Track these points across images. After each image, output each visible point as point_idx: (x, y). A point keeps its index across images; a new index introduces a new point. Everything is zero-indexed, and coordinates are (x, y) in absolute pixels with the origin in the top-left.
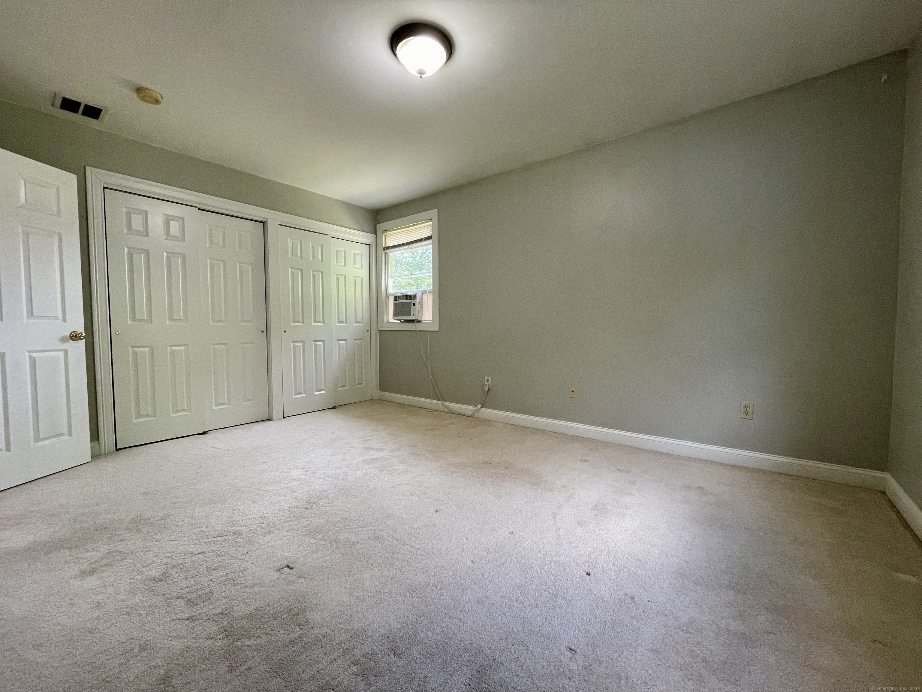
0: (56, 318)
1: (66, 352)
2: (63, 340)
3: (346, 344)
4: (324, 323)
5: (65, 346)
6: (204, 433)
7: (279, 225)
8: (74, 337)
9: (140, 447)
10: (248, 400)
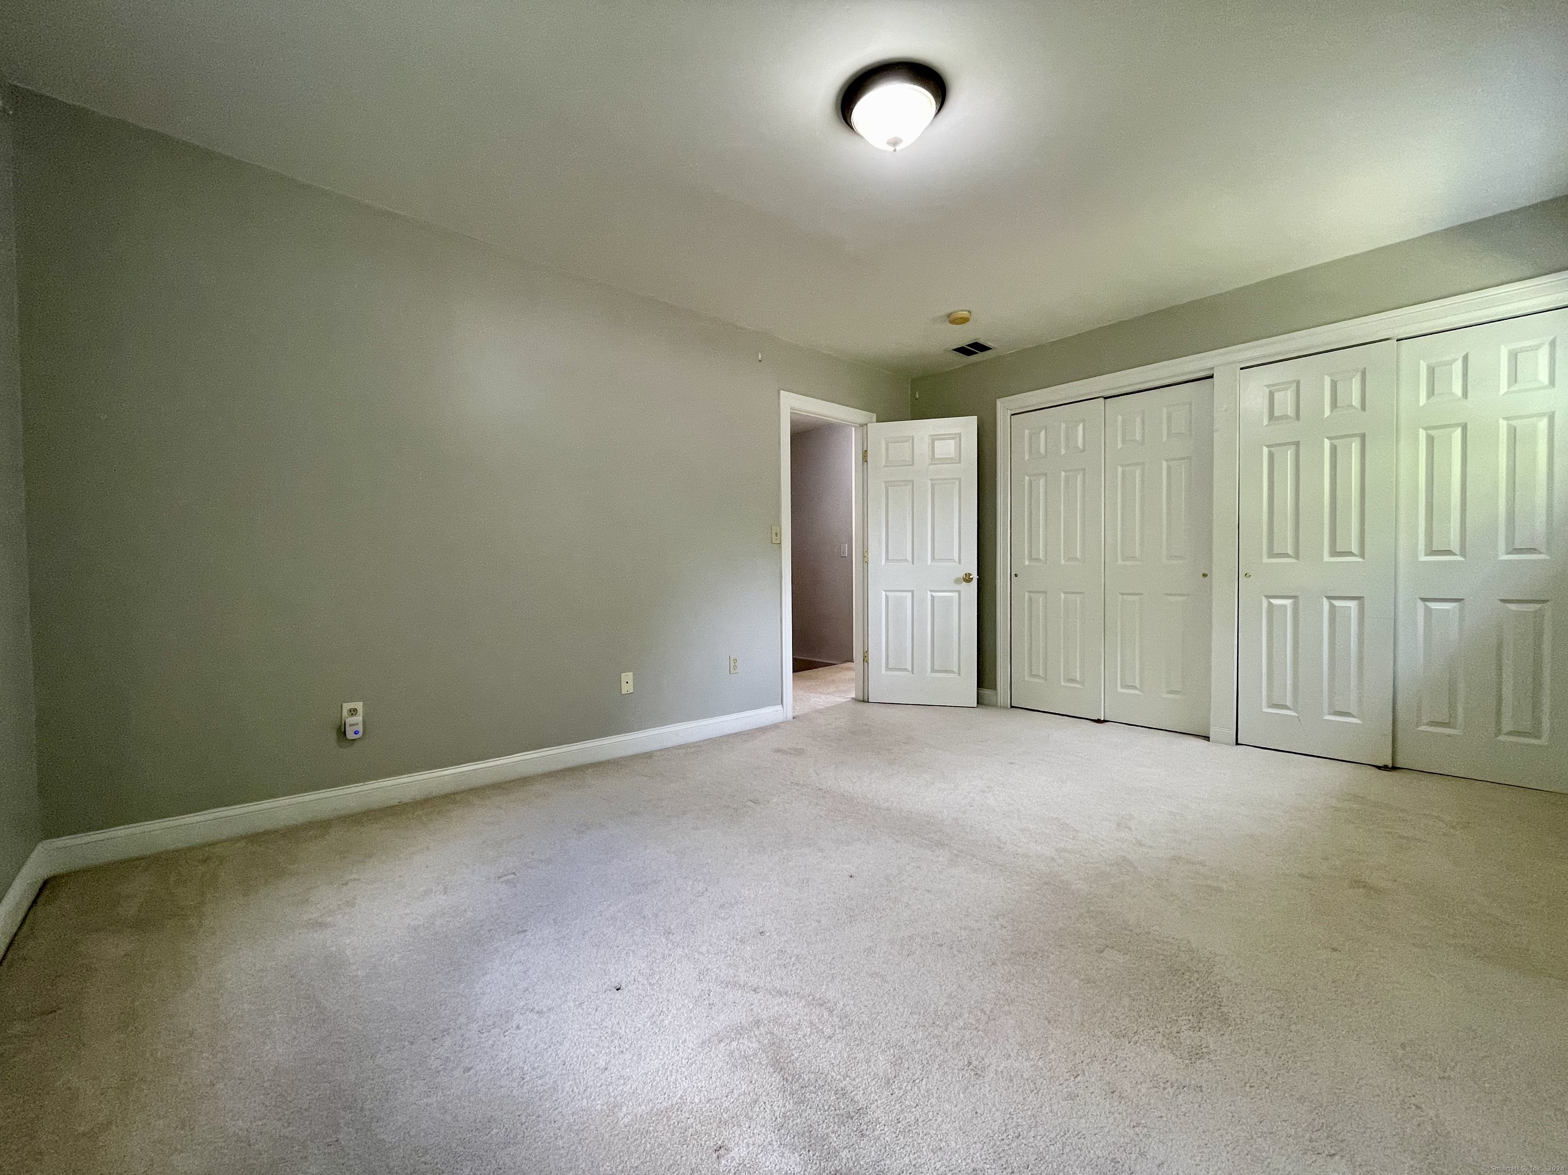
0: (953, 560)
1: (959, 592)
2: (957, 581)
3: (1461, 610)
4: (1362, 555)
5: (958, 587)
6: (1098, 721)
7: (1242, 369)
8: (967, 579)
9: (1031, 712)
10: (1171, 692)
